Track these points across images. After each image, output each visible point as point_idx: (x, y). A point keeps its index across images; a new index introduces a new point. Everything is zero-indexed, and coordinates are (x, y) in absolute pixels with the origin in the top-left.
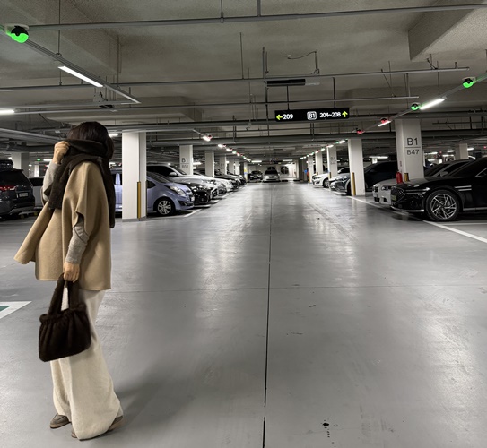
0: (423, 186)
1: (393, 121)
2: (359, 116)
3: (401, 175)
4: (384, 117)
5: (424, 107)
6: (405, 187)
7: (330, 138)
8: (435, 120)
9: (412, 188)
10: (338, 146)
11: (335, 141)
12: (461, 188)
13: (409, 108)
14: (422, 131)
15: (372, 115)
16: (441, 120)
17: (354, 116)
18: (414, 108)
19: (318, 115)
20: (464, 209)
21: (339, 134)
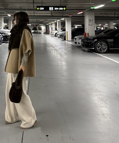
0: (94, 39)
1: (84, 12)
2: (70, 9)
3: (86, 34)
4: (80, 10)
5: (96, 8)
6: (87, 39)
7: (59, 17)
8: (101, 13)
9: (90, 39)
10: (62, 21)
11: (60, 19)
12: (109, 40)
13: (90, 8)
14: (95, 16)
15: (75, 10)
16: (103, 13)
17: (68, 9)
18: (92, 8)
19: (54, 9)
20: (110, 49)
21: (62, 16)
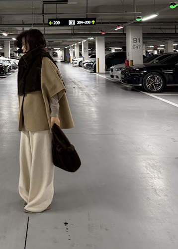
0: (142, 69)
1: (125, 27)
2: (103, 23)
3: (128, 61)
4: (119, 24)
5: (145, 19)
6: (131, 70)
7: (85, 36)
8: (152, 27)
9: (135, 70)
10: (89, 41)
11: (87, 38)
12: (166, 72)
13: (135, 19)
14: (143, 33)
15: (111, 23)
16: (156, 27)
17: (100, 23)
18: (138, 20)
19: (76, 22)
20: (167, 85)
21: (90, 34)
